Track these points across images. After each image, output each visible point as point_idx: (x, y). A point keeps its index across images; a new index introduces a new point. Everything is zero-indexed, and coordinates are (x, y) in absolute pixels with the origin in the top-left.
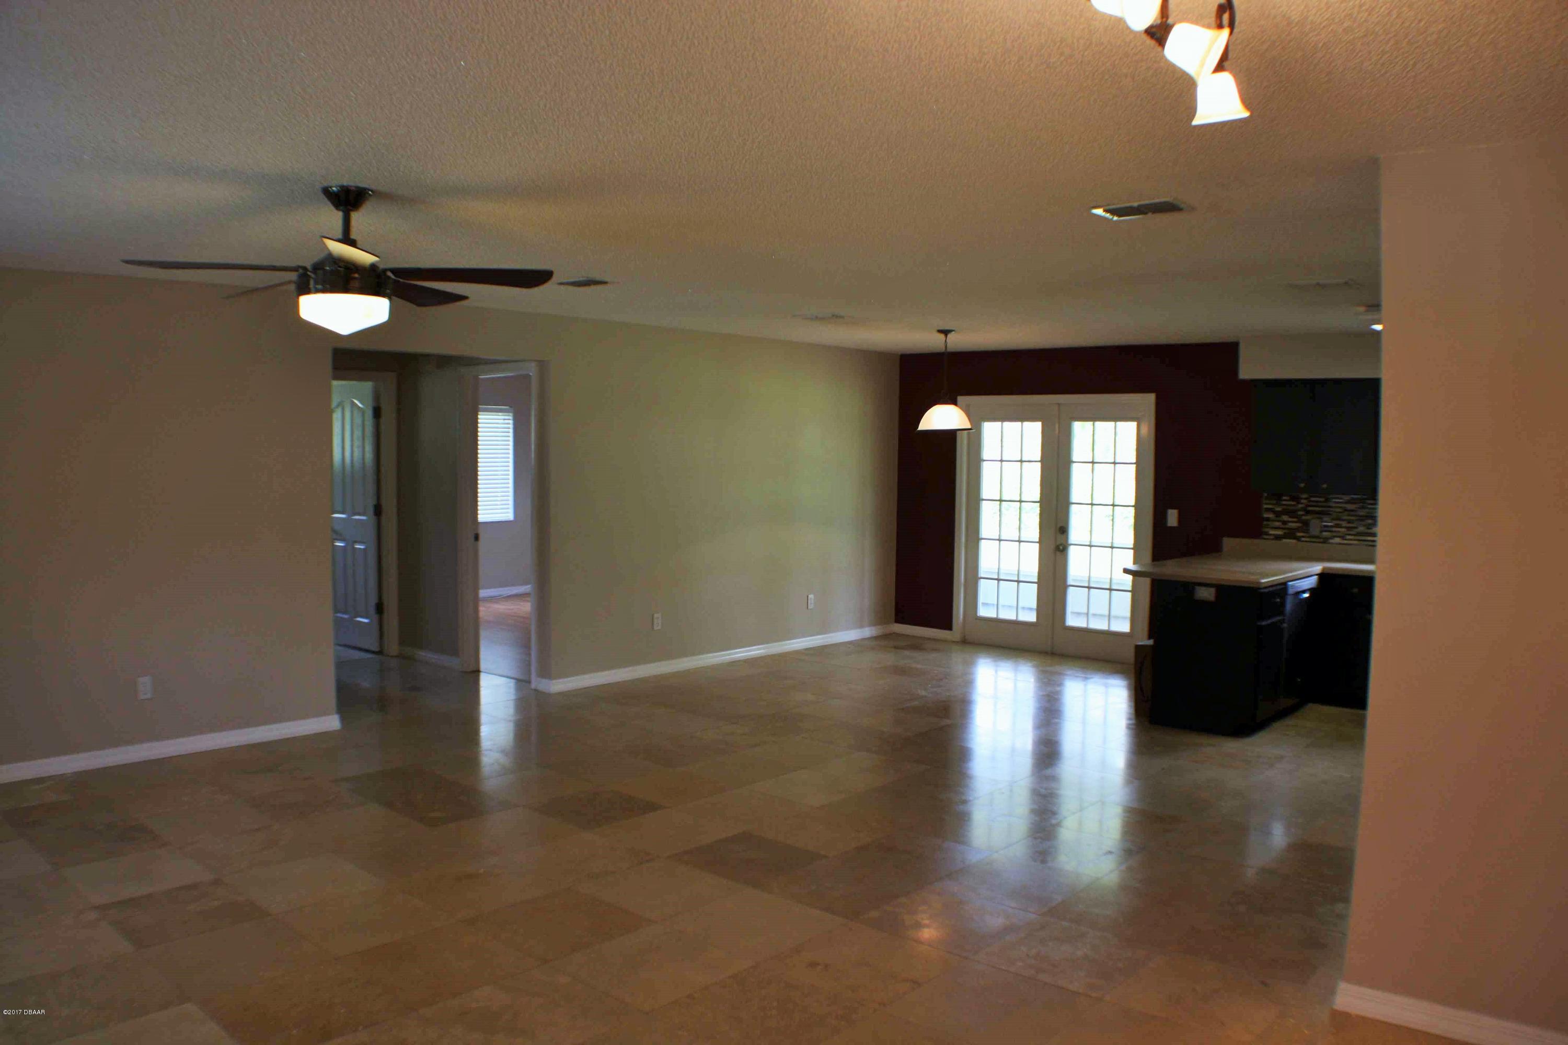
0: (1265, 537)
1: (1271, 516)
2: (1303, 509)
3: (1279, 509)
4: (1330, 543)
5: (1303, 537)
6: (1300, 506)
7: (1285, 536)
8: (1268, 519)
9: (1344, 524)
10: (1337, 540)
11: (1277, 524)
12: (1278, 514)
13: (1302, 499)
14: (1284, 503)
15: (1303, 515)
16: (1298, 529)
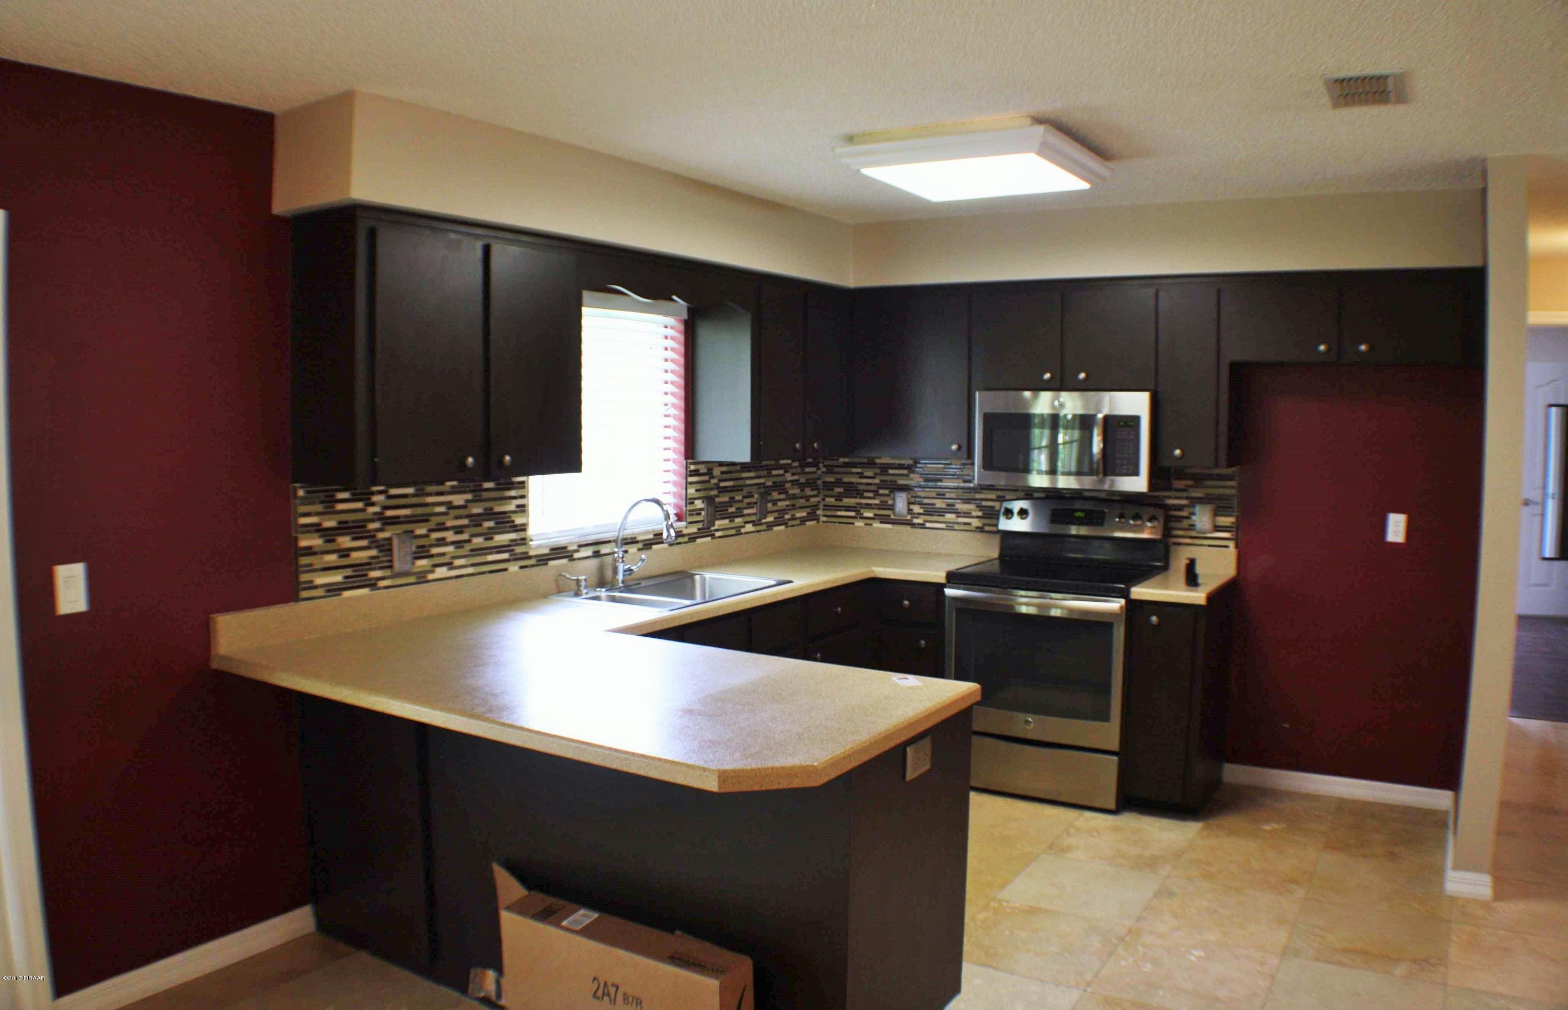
0: (304, 594)
1: (316, 541)
2: (380, 517)
3: (330, 523)
4: (428, 581)
5: (382, 578)
6: (372, 510)
7: (351, 584)
8: (309, 551)
9: (450, 536)
10: (442, 572)
11: (332, 558)
12: (329, 535)
13: (373, 493)
14: (340, 507)
15: (377, 530)
16: (368, 565)
